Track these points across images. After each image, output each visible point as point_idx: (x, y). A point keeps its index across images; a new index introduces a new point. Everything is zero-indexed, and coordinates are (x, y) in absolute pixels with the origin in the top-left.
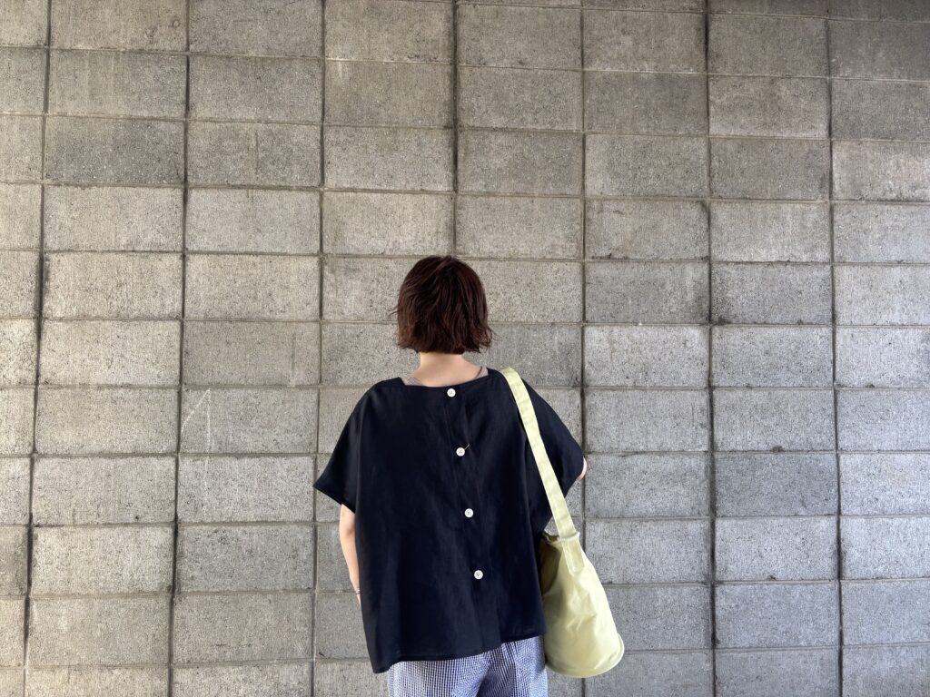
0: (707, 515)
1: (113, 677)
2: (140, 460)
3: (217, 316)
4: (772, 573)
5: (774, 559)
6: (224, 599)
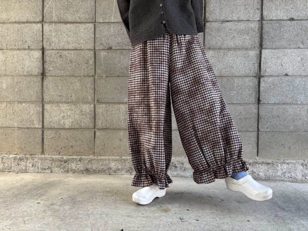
0: (258, 48)
1: (22, 106)
2: (29, 24)
4: (286, 73)
5: (288, 67)
6: (62, 78)
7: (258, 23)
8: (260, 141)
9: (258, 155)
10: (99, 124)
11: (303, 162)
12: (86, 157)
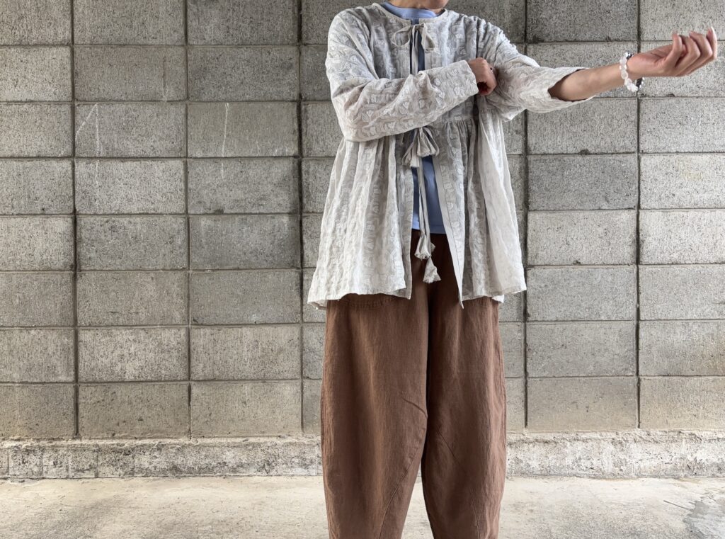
0: (521, 210)
1: (30, 336)
2: (43, 162)
3: (100, 42)
4: (577, 259)
5: (579, 246)
6: (116, 276)
7: (519, 160)
8: (529, 396)
9: (526, 424)
10: (199, 370)
11: (614, 436)
12: (173, 441)
